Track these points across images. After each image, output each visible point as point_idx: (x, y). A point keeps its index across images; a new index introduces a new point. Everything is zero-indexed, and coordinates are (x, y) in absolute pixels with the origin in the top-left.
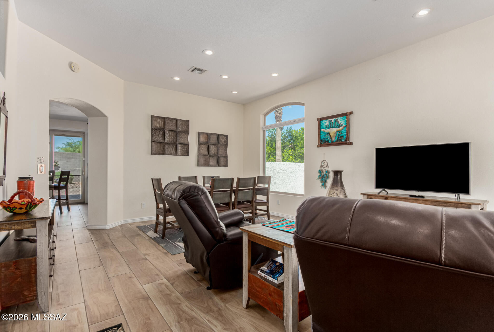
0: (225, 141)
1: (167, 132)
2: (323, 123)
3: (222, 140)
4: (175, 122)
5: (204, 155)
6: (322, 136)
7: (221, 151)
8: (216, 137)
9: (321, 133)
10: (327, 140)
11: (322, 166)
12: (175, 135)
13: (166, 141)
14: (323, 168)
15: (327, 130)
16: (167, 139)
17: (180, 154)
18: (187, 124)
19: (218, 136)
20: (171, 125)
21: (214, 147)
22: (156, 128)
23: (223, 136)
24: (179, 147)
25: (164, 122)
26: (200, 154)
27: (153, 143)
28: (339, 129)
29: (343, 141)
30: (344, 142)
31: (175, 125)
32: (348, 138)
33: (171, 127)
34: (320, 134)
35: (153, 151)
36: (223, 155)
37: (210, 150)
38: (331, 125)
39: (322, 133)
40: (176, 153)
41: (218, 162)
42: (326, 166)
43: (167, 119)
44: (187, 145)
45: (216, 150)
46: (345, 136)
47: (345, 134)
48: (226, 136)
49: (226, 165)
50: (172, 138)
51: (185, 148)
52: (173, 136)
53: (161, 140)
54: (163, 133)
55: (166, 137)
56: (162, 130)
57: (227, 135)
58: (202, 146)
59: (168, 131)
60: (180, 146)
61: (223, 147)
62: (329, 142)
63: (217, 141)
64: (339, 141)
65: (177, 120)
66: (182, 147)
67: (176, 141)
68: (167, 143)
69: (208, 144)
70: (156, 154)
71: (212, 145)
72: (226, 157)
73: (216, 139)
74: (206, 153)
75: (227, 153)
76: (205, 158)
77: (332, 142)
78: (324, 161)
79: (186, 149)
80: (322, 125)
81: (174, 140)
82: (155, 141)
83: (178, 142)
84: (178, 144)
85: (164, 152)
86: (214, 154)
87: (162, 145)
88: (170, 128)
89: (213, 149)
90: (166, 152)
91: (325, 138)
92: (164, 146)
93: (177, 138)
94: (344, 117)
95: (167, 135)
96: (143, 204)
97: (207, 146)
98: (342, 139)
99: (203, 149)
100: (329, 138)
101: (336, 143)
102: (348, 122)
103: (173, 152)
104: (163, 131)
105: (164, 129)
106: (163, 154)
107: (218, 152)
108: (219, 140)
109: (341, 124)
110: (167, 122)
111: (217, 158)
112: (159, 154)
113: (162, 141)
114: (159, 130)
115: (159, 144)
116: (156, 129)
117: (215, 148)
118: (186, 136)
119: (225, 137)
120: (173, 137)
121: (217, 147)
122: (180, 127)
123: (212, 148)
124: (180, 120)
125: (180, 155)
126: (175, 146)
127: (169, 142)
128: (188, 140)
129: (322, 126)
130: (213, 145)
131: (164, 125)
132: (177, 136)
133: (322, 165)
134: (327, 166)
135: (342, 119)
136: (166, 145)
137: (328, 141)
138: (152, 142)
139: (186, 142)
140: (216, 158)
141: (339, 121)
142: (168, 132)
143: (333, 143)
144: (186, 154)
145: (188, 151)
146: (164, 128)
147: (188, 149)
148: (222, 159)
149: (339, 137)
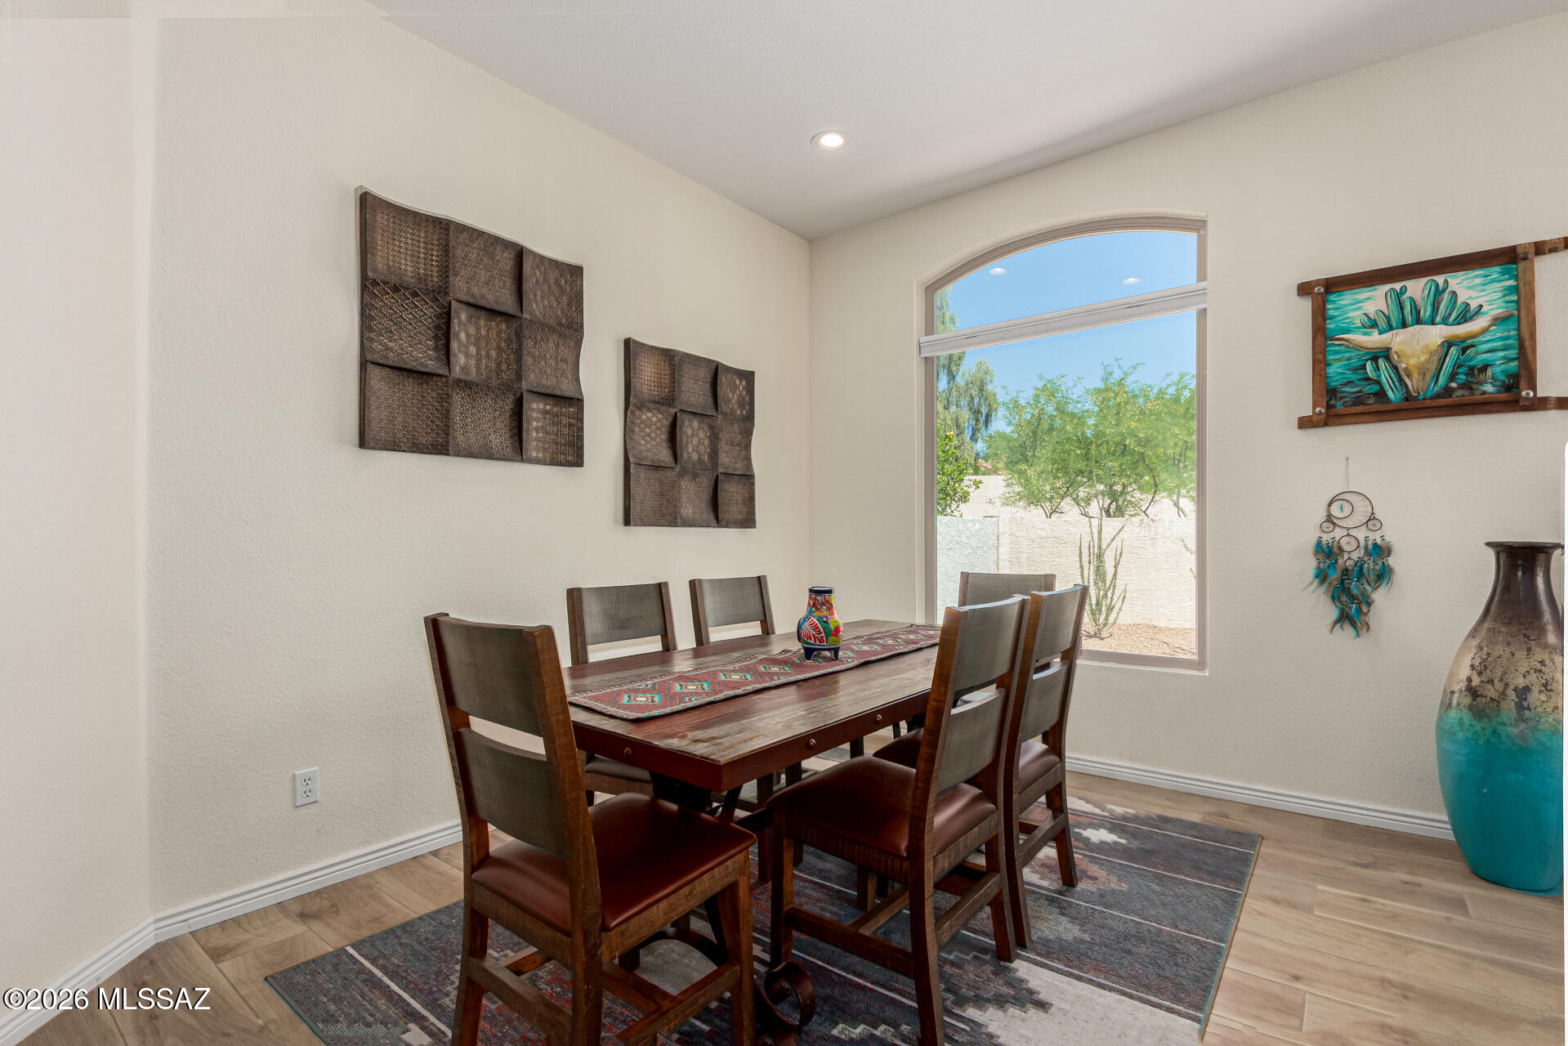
0: (741, 404)
1: (461, 316)
3: (731, 394)
4: (506, 260)
5: (657, 468)
7: (726, 448)
8: (704, 374)
9: (1330, 357)
11: (1330, 518)
12: (509, 341)
13: (457, 372)
14: (1338, 533)
15: (1375, 340)
16: (462, 360)
17: (534, 454)
18: (571, 289)
19: (716, 371)
20: (483, 275)
21: (699, 428)
22: (393, 280)
23: (735, 377)
24: (535, 410)
25: (446, 250)
26: (634, 455)
27: (376, 375)
28: (1462, 330)
29: (1485, 394)
30: (1503, 395)
31: (509, 282)
32: (1522, 377)
33: (484, 291)
34: (1320, 363)
35: (373, 425)
36: (735, 469)
37: (681, 441)
38: (1407, 309)
39: (1337, 352)
40: (518, 450)
41: (715, 504)
42: (1360, 518)
43: (466, 235)
44: (576, 402)
45: (706, 442)
48: (748, 377)
49: (748, 521)
50: (493, 354)
51: (565, 420)
52: (494, 345)
53: (423, 356)
54: (439, 316)
55: (454, 345)
56: (435, 300)
57: (753, 373)
58: (647, 415)
59: (472, 311)
60: (535, 406)
61: (736, 427)
63: (710, 401)
64: (1459, 393)
65: (520, 253)
66: (546, 412)
67: (513, 376)
68: (465, 385)
69: (673, 411)
70: (394, 446)
71: (691, 417)
72: (748, 478)
73: (707, 387)
74: (665, 455)
75: (749, 459)
76: (661, 483)
77: (1408, 397)
78: (1347, 496)
79: (571, 425)
80: (1331, 313)
81: (504, 367)
82: (390, 363)
83: (524, 385)
84: (526, 396)
85: (447, 435)
86: (700, 461)
87: (430, 393)
88: (483, 297)
89: (695, 437)
90: (456, 438)
92: (445, 399)
93: (519, 359)
95: (463, 336)
96: (308, 780)
97: (670, 419)
99: (649, 435)
100: (1386, 376)
101: (1442, 402)
103: (500, 438)
104: (442, 306)
105: (446, 294)
106: (441, 447)
107: (714, 454)
108: (720, 393)
109: (1474, 305)
110: (459, 253)
111: (713, 481)
112: (416, 448)
113: (432, 365)
114: (415, 295)
115: (410, 386)
116: (396, 289)
117: (701, 434)
118: (565, 352)
119: (744, 383)
120: (499, 349)
121: (711, 427)
122: (535, 295)
123: (689, 431)
124: (535, 255)
125: (538, 461)
126: (508, 405)
127: (473, 375)
128: (577, 380)
129: (1332, 317)
130: (695, 414)
131: (445, 270)
132: (520, 345)
133: (1329, 515)
134: (1372, 517)
136: (458, 398)
138: (370, 367)
139: (567, 389)
140: (706, 482)
141: (1454, 293)
142: (470, 318)
144: (570, 458)
145: (581, 438)
146: (444, 289)
147: (581, 429)
148: (731, 492)
149: (1457, 374)
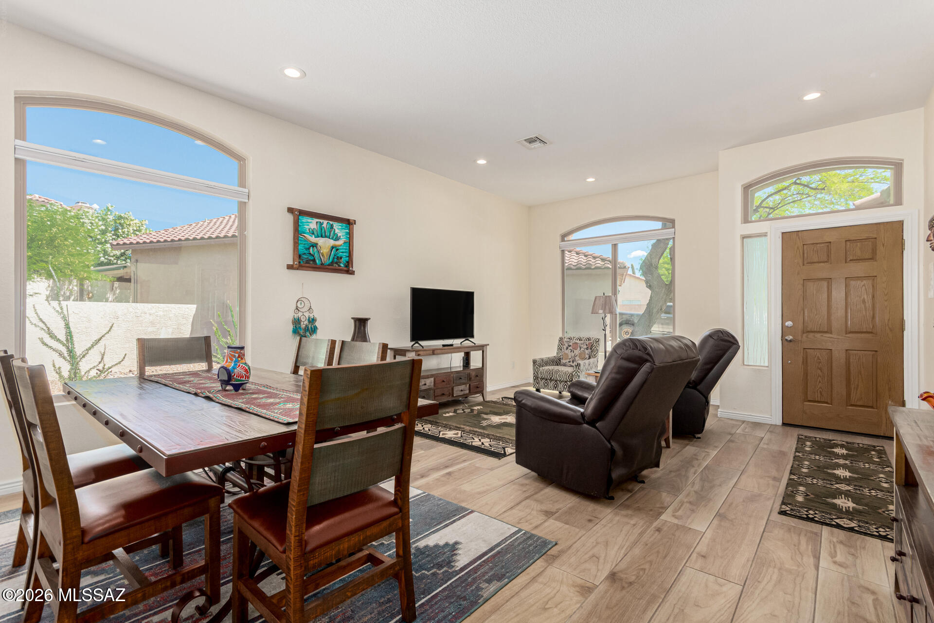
2: (303, 221)
6: (301, 247)
10: (312, 258)
14: (300, 314)
15: (313, 239)
28: (336, 243)
29: (341, 266)
30: (345, 269)
32: (349, 263)
34: (296, 243)
38: (323, 231)
39: (301, 241)
42: (306, 308)
46: (345, 259)
47: (345, 254)
62: (316, 263)
64: (335, 265)
78: (303, 299)
80: (300, 224)
91: (306, 252)
94: (344, 225)
98: (340, 263)
101: (331, 267)
102: (350, 235)
129: (301, 226)
133: (297, 307)
134: (310, 308)
135: (340, 227)
137: (314, 260)
141: (335, 229)
143: (322, 266)
149: (334, 258)
